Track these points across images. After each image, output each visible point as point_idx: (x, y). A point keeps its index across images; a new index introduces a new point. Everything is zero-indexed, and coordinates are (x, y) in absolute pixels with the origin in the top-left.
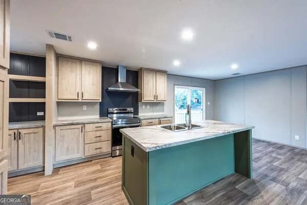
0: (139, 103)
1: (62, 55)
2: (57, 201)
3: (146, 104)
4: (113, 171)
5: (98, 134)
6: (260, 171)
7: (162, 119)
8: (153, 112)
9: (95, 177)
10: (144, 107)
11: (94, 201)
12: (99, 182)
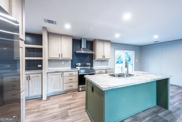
0: (94, 60)
1: (51, 33)
2: (50, 115)
3: (98, 61)
4: (80, 100)
5: (71, 78)
6: (175, 105)
7: (107, 70)
8: (102, 65)
9: (70, 103)
10: (96, 63)
11: (70, 117)
12: (72, 106)
